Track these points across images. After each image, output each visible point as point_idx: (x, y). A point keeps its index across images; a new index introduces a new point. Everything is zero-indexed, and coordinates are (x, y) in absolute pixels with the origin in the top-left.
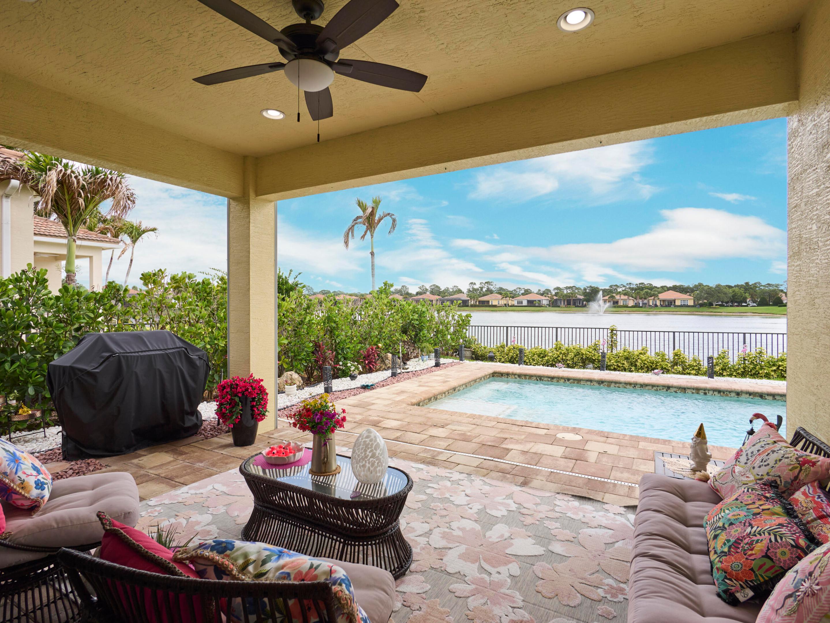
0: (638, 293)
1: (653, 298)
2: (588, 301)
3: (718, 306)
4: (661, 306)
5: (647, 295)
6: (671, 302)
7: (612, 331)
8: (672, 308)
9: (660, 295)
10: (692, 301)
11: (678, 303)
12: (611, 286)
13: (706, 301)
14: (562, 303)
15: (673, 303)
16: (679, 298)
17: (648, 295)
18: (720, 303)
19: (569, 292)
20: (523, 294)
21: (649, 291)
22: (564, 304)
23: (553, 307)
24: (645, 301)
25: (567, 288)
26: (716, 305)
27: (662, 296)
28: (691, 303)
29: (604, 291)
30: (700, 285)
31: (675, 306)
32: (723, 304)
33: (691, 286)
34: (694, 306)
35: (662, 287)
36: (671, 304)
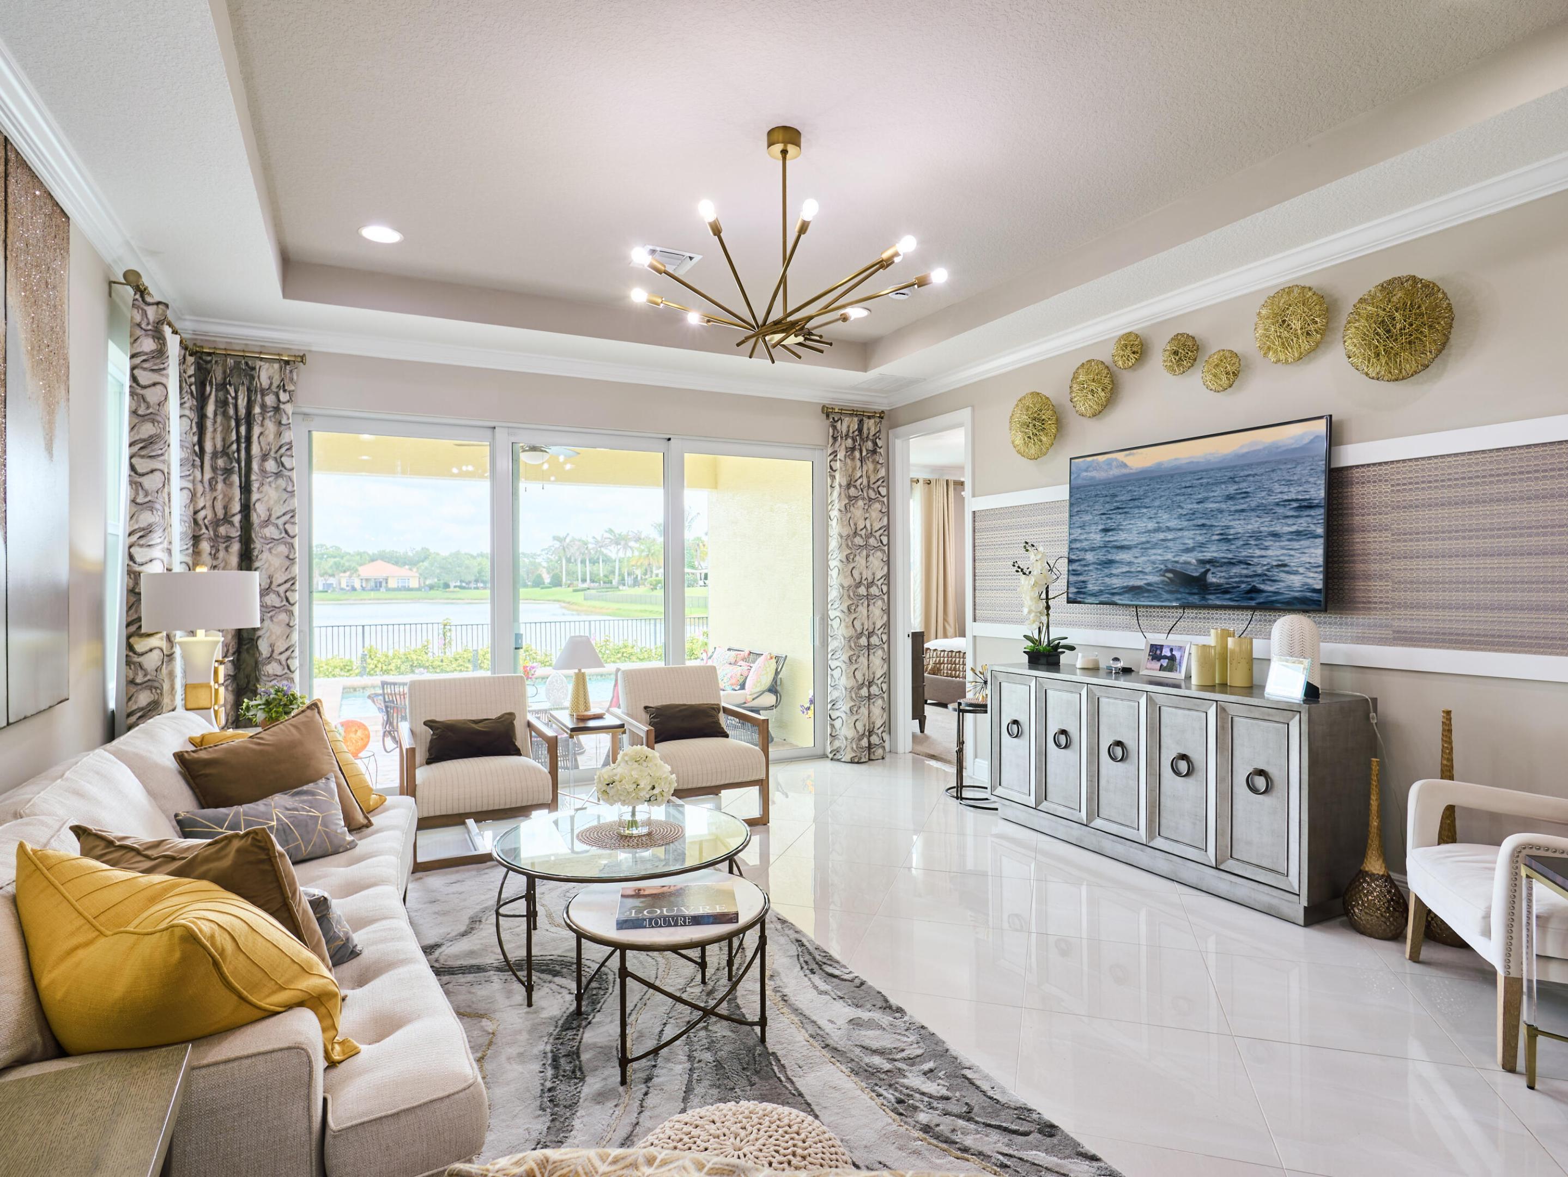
1: (348, 574)
3: (457, 589)
4: (363, 589)
5: (338, 568)
6: (381, 583)
7: (445, 625)
8: (382, 593)
9: (360, 569)
10: (417, 579)
11: (392, 584)
13: (438, 580)
15: (384, 584)
16: (396, 575)
18: (458, 584)
21: (346, 561)
24: (331, 580)
26: (455, 587)
27: (362, 571)
28: (414, 584)
30: (426, 551)
31: (388, 589)
32: (464, 584)
33: (410, 554)
34: (419, 589)
35: (360, 554)
36: (381, 586)
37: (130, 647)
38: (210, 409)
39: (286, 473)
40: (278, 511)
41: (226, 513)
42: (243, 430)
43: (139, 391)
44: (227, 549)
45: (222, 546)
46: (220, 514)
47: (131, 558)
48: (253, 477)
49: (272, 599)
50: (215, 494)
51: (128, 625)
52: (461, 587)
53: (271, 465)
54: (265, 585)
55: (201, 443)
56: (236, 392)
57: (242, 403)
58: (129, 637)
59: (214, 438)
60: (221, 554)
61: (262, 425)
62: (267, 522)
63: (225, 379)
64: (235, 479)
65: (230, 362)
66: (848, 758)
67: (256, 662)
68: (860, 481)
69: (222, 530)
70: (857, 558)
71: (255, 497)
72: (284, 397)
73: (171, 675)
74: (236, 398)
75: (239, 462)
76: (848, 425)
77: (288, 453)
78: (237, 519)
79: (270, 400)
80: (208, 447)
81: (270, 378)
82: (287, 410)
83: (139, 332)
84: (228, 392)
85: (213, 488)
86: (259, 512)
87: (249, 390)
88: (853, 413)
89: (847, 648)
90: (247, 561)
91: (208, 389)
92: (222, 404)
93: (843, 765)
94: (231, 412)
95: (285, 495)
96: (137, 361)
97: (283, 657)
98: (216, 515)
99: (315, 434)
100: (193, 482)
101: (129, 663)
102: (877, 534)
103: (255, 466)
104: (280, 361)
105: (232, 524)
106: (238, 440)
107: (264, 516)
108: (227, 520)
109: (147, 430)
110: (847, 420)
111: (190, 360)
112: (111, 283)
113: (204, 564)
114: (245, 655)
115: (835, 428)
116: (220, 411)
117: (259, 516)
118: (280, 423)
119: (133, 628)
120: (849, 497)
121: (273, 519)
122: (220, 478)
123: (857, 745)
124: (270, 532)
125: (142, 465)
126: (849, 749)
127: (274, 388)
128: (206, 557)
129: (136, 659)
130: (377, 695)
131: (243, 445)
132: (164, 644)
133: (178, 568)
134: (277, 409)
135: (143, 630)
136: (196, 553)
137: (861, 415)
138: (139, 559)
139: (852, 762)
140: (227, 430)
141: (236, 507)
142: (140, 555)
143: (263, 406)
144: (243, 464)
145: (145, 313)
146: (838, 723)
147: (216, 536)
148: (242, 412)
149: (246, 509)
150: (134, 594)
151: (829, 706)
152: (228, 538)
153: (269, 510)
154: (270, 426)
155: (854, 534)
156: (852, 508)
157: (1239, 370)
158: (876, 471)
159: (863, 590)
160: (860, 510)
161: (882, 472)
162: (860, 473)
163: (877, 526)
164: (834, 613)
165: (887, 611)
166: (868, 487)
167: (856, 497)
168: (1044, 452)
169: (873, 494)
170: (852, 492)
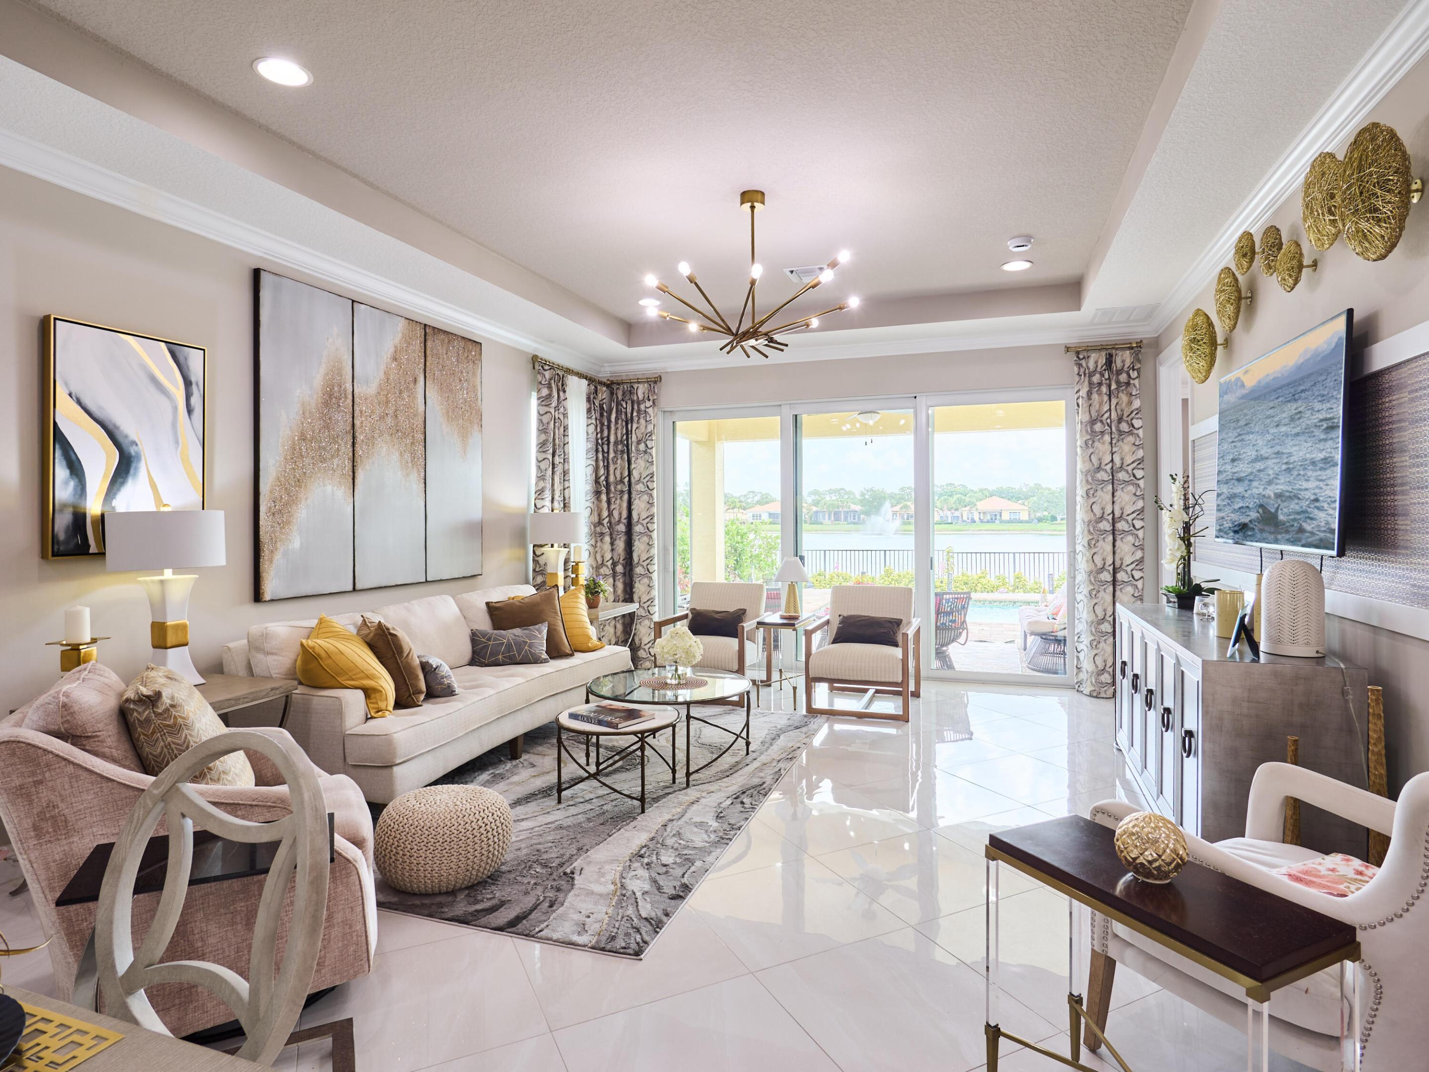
0: (945, 500)
1: (968, 508)
2: (868, 513)
4: (981, 521)
5: (960, 503)
6: (996, 515)
8: (996, 525)
9: (978, 504)
10: (1027, 513)
11: (1006, 516)
12: (902, 489)
13: (1046, 513)
14: (827, 517)
15: (998, 517)
16: (1009, 509)
17: (962, 503)
19: (834, 498)
20: (759, 503)
21: (963, 497)
22: (829, 519)
23: (811, 523)
25: (831, 492)
27: (982, 506)
28: (1024, 516)
29: (892, 496)
30: (1038, 486)
31: (1002, 522)
33: (1024, 489)
34: (1029, 522)
35: (981, 491)
36: (995, 519)
37: (534, 552)
39: (649, 451)
40: (644, 474)
41: (621, 477)
42: (629, 426)
44: (621, 498)
45: (618, 497)
46: (619, 477)
47: (535, 505)
48: (633, 455)
49: (639, 528)
50: (616, 466)
53: (642, 447)
54: (635, 520)
55: (607, 439)
56: (626, 404)
57: (629, 410)
58: (533, 547)
59: (616, 433)
60: (619, 501)
61: (638, 422)
62: (639, 482)
63: (621, 397)
64: (625, 456)
65: (624, 387)
66: (1087, 691)
67: (632, 566)
69: (619, 487)
70: (1100, 493)
71: (633, 467)
72: (649, 404)
75: (627, 446)
76: (1096, 360)
77: (650, 438)
78: (625, 480)
79: (642, 407)
80: (613, 439)
81: (643, 393)
82: (649, 413)
83: (540, 386)
85: (615, 463)
86: (635, 476)
87: (632, 402)
88: (1100, 348)
89: (1087, 582)
90: (630, 505)
91: (613, 405)
92: (620, 412)
93: (1084, 696)
94: (624, 416)
95: (648, 464)
97: (645, 564)
98: (616, 478)
99: (678, 424)
101: (533, 560)
102: (1130, 468)
103: (634, 448)
104: (648, 381)
105: (623, 483)
106: (627, 433)
107: (638, 478)
108: (621, 480)
109: (543, 437)
110: (1094, 356)
111: (603, 389)
115: (1080, 366)
116: (619, 416)
117: (634, 478)
118: (646, 421)
120: (1093, 431)
121: (642, 479)
122: (618, 457)
123: (1096, 679)
124: (640, 487)
125: (540, 457)
126: (1089, 681)
127: (645, 399)
128: (604, 503)
131: (629, 436)
134: (646, 412)
136: (599, 501)
137: (1110, 351)
138: (538, 506)
139: (1091, 696)
140: (622, 428)
141: (625, 473)
142: (538, 504)
143: (639, 411)
144: (629, 447)
145: (544, 376)
146: (1081, 655)
147: (617, 490)
148: (629, 416)
149: (630, 474)
151: (1076, 638)
152: (622, 492)
153: (640, 474)
154: (642, 422)
155: (1099, 469)
156: (1097, 444)
157: (1301, 267)
158: (1130, 403)
159: (1106, 526)
160: (1108, 447)
161: (1137, 404)
162: (1106, 408)
163: (1129, 459)
164: (1079, 548)
165: (1141, 548)
166: (1120, 420)
167: (1102, 433)
168: (1206, 378)
169: (1124, 427)
170: (1098, 427)
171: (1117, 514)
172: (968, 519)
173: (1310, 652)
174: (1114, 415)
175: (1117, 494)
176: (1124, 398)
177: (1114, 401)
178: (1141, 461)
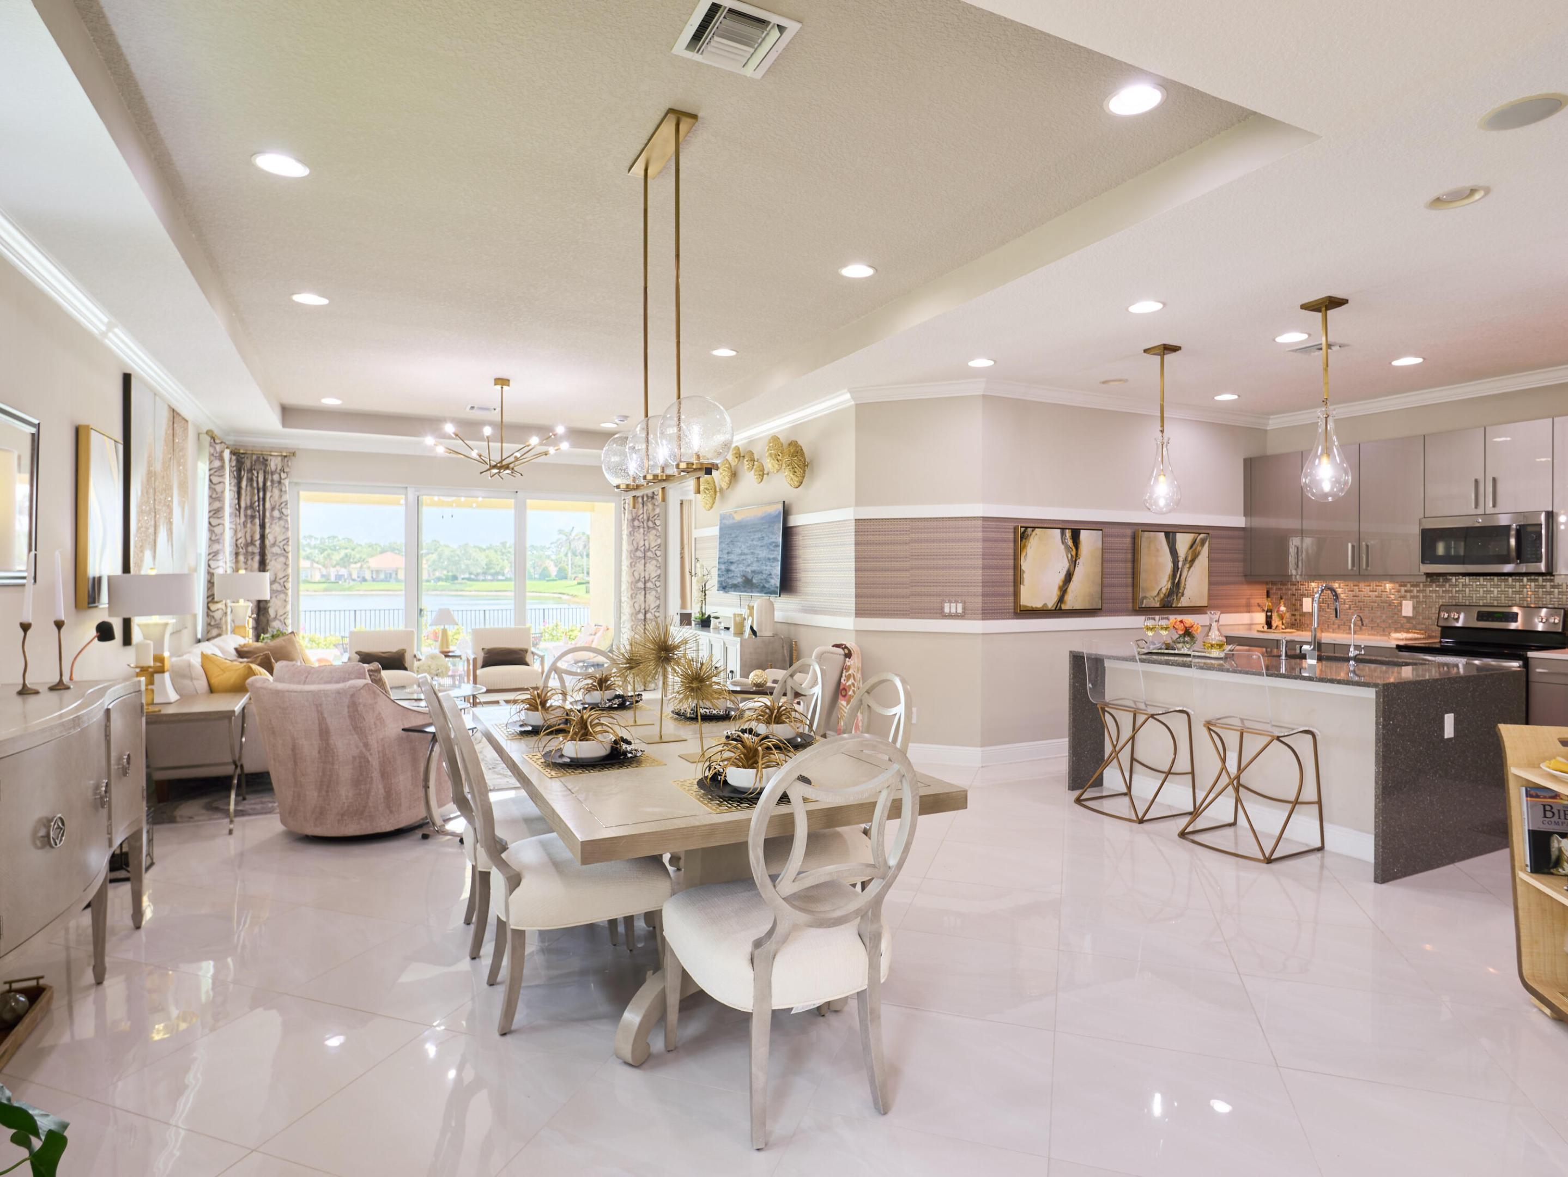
0: (332, 555)
1: (359, 565)
3: (465, 581)
4: (374, 580)
5: (349, 559)
6: (391, 574)
8: (392, 584)
9: (370, 560)
17: (352, 560)
18: (467, 576)
21: (352, 553)
24: (343, 572)
26: (463, 579)
27: (373, 563)
32: (473, 577)
36: (391, 577)
37: (208, 608)
38: (244, 483)
39: (284, 517)
40: (280, 538)
41: (252, 540)
42: (261, 494)
43: (213, 486)
44: (252, 559)
45: (250, 558)
46: (249, 540)
47: (209, 566)
48: (267, 520)
49: (276, 586)
50: (246, 530)
51: (208, 597)
52: (469, 579)
53: (276, 513)
54: (273, 579)
55: (239, 504)
56: (258, 473)
57: (261, 480)
58: (208, 603)
59: (246, 500)
60: (249, 562)
61: (272, 491)
62: (274, 545)
63: (251, 466)
64: (257, 521)
65: (254, 457)
67: (268, 621)
68: (641, 516)
69: (250, 549)
70: (638, 564)
71: (267, 531)
72: (283, 475)
73: (226, 622)
74: (257, 477)
75: (259, 511)
77: (286, 506)
78: (258, 543)
79: (276, 477)
80: (243, 505)
81: (276, 465)
82: (285, 483)
83: (212, 458)
84: (253, 474)
85: (245, 526)
86: (270, 540)
87: (265, 472)
90: (263, 566)
91: (243, 473)
92: (250, 480)
94: (255, 485)
95: (284, 530)
96: (212, 472)
97: (282, 618)
98: (247, 541)
99: (302, 496)
100: (236, 525)
101: (208, 615)
102: (653, 550)
103: (268, 514)
104: (281, 456)
105: (255, 545)
106: (259, 500)
107: (272, 541)
108: (252, 543)
109: (217, 505)
111: (234, 458)
112: (199, 434)
113: (241, 569)
114: (261, 617)
116: (249, 484)
118: (281, 490)
119: (210, 599)
120: (634, 527)
121: (277, 543)
122: (249, 521)
124: (276, 550)
125: (214, 522)
127: (278, 470)
128: (241, 564)
129: (211, 614)
130: (339, 644)
131: (261, 503)
132: (224, 607)
133: (229, 571)
134: (280, 482)
135: (216, 600)
136: (237, 562)
138: (212, 566)
140: (252, 495)
141: (257, 536)
142: (213, 564)
143: (272, 481)
144: (261, 513)
145: (215, 448)
147: (247, 552)
148: (261, 485)
149: (263, 537)
150: (211, 584)
152: (253, 553)
153: (275, 538)
154: (276, 491)
155: (637, 549)
156: (636, 534)
157: (764, 474)
158: (654, 510)
159: (641, 585)
160: (642, 535)
161: (657, 511)
162: (641, 512)
163: (653, 544)
164: (623, 599)
165: (658, 598)
166: (648, 520)
167: (639, 527)
168: (711, 507)
169: (651, 524)
170: (636, 523)
171: (647, 578)
172: (358, 577)
173: (770, 634)
174: (645, 517)
175: (647, 565)
176: (650, 506)
177: (645, 508)
178: (659, 546)
